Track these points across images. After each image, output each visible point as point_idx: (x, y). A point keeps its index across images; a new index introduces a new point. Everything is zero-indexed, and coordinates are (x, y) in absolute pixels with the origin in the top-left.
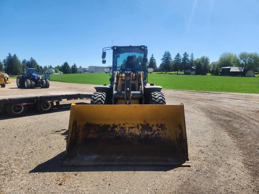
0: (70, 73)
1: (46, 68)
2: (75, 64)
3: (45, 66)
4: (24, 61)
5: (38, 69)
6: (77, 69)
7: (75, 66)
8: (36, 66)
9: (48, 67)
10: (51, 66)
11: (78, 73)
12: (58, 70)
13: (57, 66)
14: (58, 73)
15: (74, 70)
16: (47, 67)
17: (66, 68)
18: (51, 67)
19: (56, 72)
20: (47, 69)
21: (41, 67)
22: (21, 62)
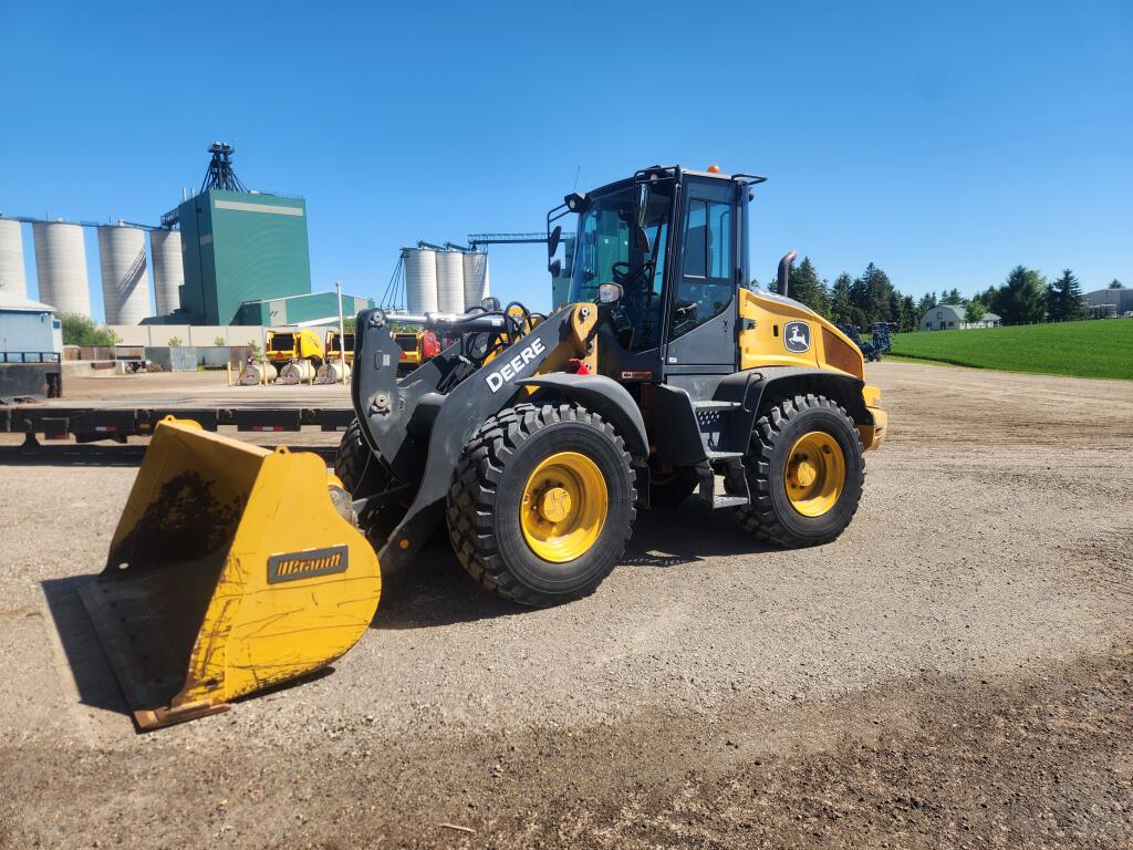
0: (1037, 319)
1: (929, 302)
2: (1067, 273)
3: (927, 296)
4: (842, 283)
5: (893, 307)
6: (1078, 299)
7: (1066, 282)
8: (885, 297)
9: (939, 298)
10: (954, 293)
11: (1081, 316)
12: (980, 308)
13: (987, 289)
14: (980, 324)
15: (1063, 303)
16: (934, 298)
17: (1019, 295)
18: (953, 298)
19: (972, 318)
20: (934, 306)
21: (908, 302)
22: (830, 286)
